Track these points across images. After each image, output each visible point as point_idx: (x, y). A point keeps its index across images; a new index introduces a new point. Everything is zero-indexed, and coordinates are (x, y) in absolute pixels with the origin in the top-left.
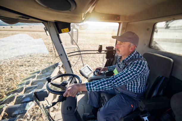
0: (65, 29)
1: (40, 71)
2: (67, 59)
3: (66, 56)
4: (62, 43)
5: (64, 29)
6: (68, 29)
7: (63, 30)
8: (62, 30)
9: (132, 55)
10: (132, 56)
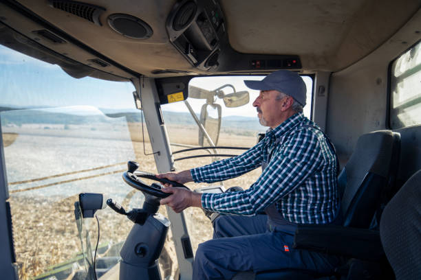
0: (175, 96)
1: (107, 247)
2: (171, 164)
3: (170, 157)
4: (163, 123)
5: (173, 95)
6: (181, 94)
7: (172, 97)
8: (169, 97)
9: (290, 121)
10: (290, 123)
